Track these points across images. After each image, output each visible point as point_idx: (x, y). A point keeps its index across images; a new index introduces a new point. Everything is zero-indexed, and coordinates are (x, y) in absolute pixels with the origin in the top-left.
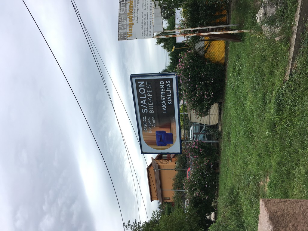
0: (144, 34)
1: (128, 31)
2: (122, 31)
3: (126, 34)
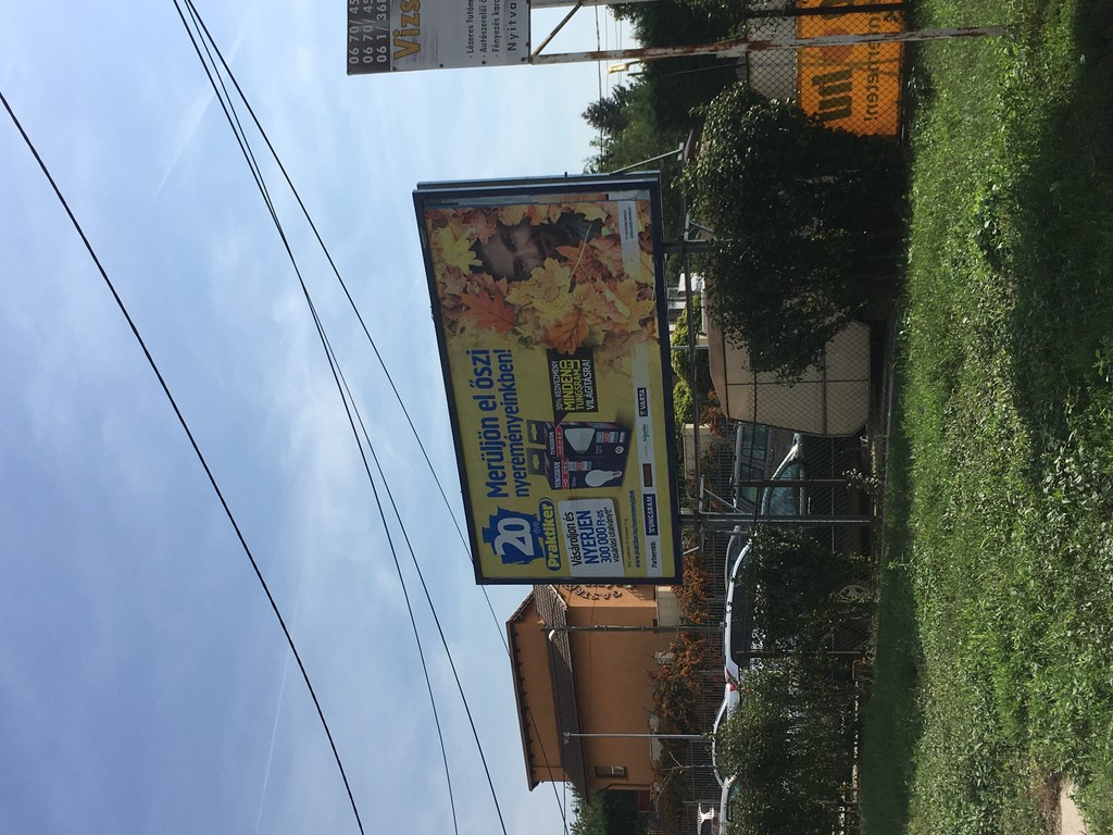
0: (478, 44)
1: (395, 24)
2: (368, 27)
3: (386, 42)
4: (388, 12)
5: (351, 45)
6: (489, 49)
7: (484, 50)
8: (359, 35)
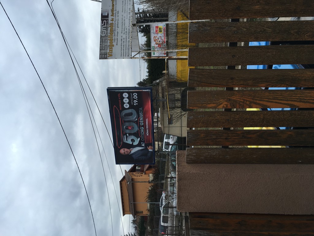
1: (108, 51)
2: (103, 51)
3: (106, 54)
4: (107, 49)
5: (100, 54)
6: (124, 56)
7: (123, 56)
8: (102, 53)
